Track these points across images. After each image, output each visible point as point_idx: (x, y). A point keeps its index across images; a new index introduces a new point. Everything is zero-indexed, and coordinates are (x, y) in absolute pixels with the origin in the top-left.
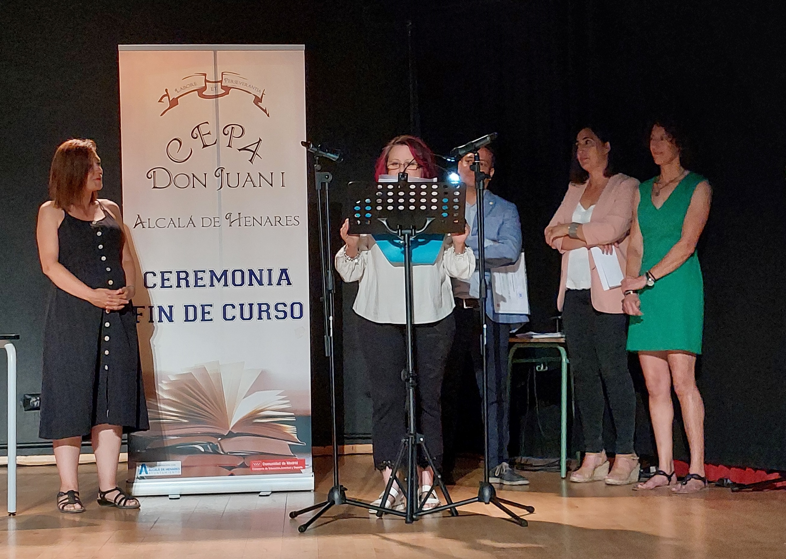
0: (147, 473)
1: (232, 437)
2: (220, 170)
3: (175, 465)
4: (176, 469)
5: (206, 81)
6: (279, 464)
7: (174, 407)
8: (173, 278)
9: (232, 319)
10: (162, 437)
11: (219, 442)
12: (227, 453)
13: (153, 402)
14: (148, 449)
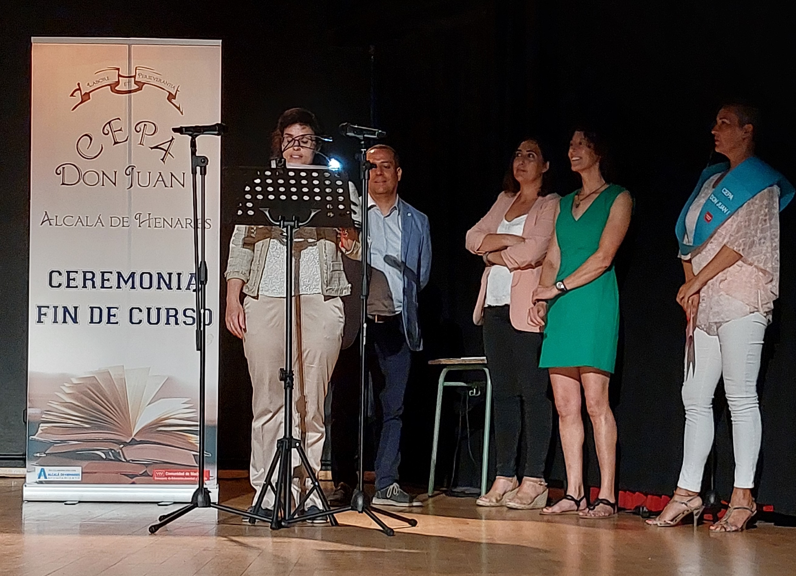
0: (46, 478)
1: (136, 444)
2: (130, 168)
3: (75, 471)
4: (77, 475)
5: (119, 75)
7: (76, 411)
8: (79, 278)
9: (139, 323)
10: (62, 441)
11: (121, 449)
12: (128, 461)
13: (55, 405)
14: (48, 453)
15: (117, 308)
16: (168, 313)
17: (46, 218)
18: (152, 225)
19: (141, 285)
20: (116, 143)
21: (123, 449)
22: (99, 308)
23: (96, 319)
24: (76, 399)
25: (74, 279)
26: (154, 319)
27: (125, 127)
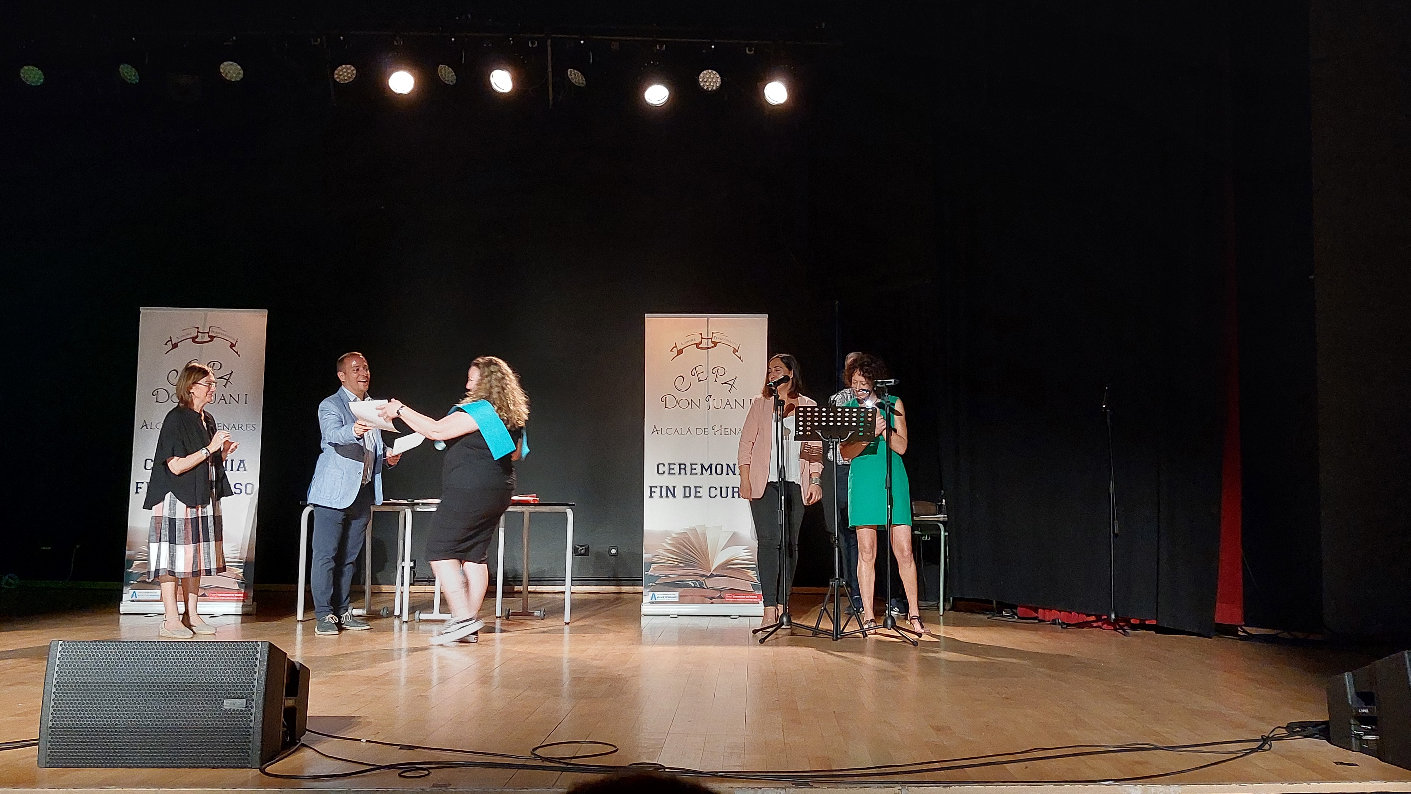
0: (655, 599)
1: (713, 577)
2: (709, 397)
3: (675, 595)
4: (675, 598)
5: (702, 338)
6: (744, 597)
7: (674, 554)
8: (677, 468)
9: (715, 497)
10: (666, 575)
11: (704, 580)
12: (709, 588)
13: (661, 551)
14: (659, 584)
15: (701, 487)
16: (733, 490)
17: (655, 430)
18: (723, 433)
19: (716, 473)
20: (699, 381)
21: (706, 580)
22: (689, 487)
23: (687, 494)
24: (675, 547)
25: (673, 469)
26: (724, 495)
27: (706, 370)
